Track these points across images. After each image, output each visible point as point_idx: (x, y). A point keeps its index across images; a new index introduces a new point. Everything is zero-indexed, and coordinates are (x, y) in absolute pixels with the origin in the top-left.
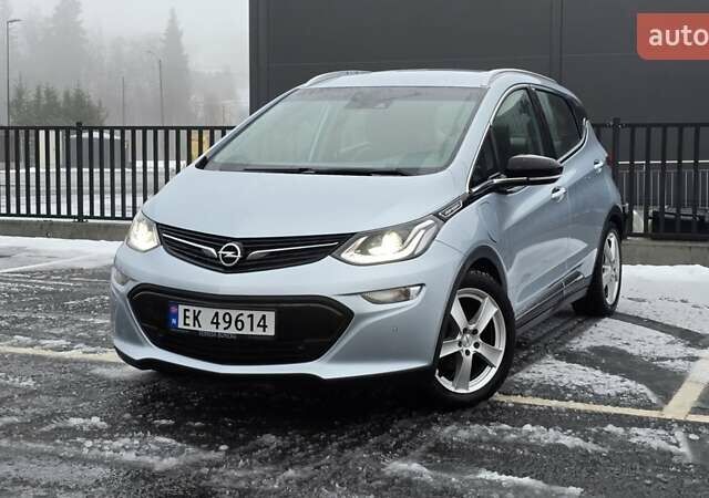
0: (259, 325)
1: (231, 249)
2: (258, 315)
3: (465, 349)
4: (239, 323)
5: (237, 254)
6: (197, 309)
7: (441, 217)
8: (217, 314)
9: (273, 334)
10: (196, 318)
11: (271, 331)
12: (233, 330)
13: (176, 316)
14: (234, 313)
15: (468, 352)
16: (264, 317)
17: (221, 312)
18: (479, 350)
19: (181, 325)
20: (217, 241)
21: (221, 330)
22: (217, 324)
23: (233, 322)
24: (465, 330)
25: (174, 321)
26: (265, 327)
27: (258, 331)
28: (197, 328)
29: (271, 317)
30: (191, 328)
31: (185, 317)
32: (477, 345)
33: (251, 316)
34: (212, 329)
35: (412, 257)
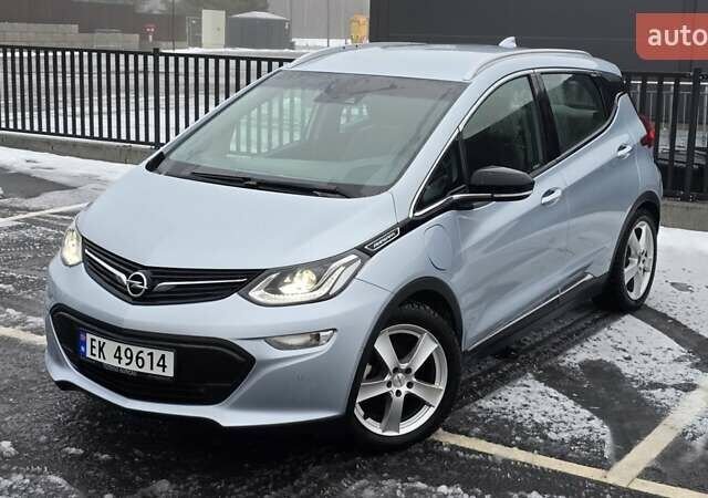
0: (158, 365)
1: (138, 278)
2: (157, 354)
3: (395, 390)
4: (140, 360)
5: (143, 284)
6: (103, 340)
7: (366, 251)
8: (119, 348)
9: (172, 375)
10: (101, 349)
11: (170, 372)
12: (133, 367)
13: (85, 344)
14: (135, 350)
15: (398, 393)
16: (163, 357)
17: (124, 347)
18: (412, 391)
19: (88, 355)
20: (128, 266)
21: (123, 366)
22: (120, 358)
23: (134, 358)
24: (396, 370)
25: (83, 349)
26: (164, 366)
27: (158, 371)
28: (101, 360)
29: (170, 357)
30: (96, 358)
31: (92, 347)
32: (410, 385)
33: (151, 354)
34: (114, 363)
35: (327, 297)
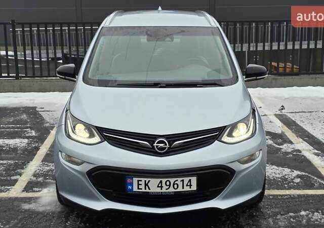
0: (187, 185)
2: (186, 180)
4: (176, 185)
5: (166, 145)
6: (147, 180)
8: (161, 182)
9: (195, 189)
10: (146, 185)
11: (194, 188)
12: (171, 190)
13: (132, 184)
14: (172, 180)
16: (190, 181)
17: (164, 180)
19: (135, 189)
20: (151, 138)
21: (164, 190)
22: (162, 187)
23: (172, 185)
25: (130, 187)
26: (190, 186)
27: (187, 189)
28: (147, 190)
29: (194, 180)
30: (143, 190)
31: (139, 185)
33: (183, 181)
34: (159, 190)
